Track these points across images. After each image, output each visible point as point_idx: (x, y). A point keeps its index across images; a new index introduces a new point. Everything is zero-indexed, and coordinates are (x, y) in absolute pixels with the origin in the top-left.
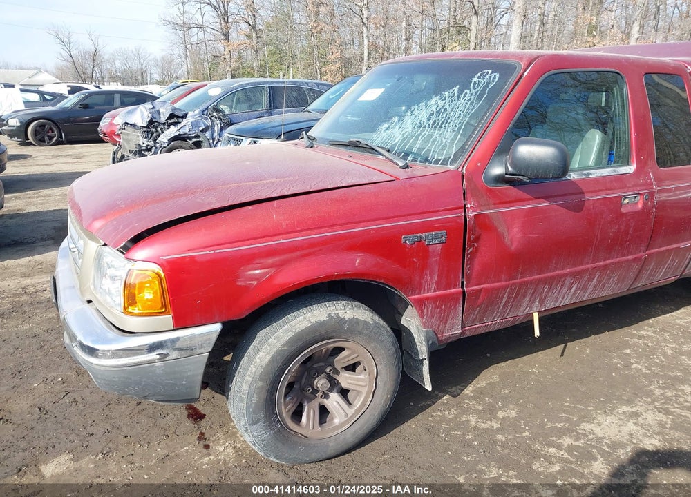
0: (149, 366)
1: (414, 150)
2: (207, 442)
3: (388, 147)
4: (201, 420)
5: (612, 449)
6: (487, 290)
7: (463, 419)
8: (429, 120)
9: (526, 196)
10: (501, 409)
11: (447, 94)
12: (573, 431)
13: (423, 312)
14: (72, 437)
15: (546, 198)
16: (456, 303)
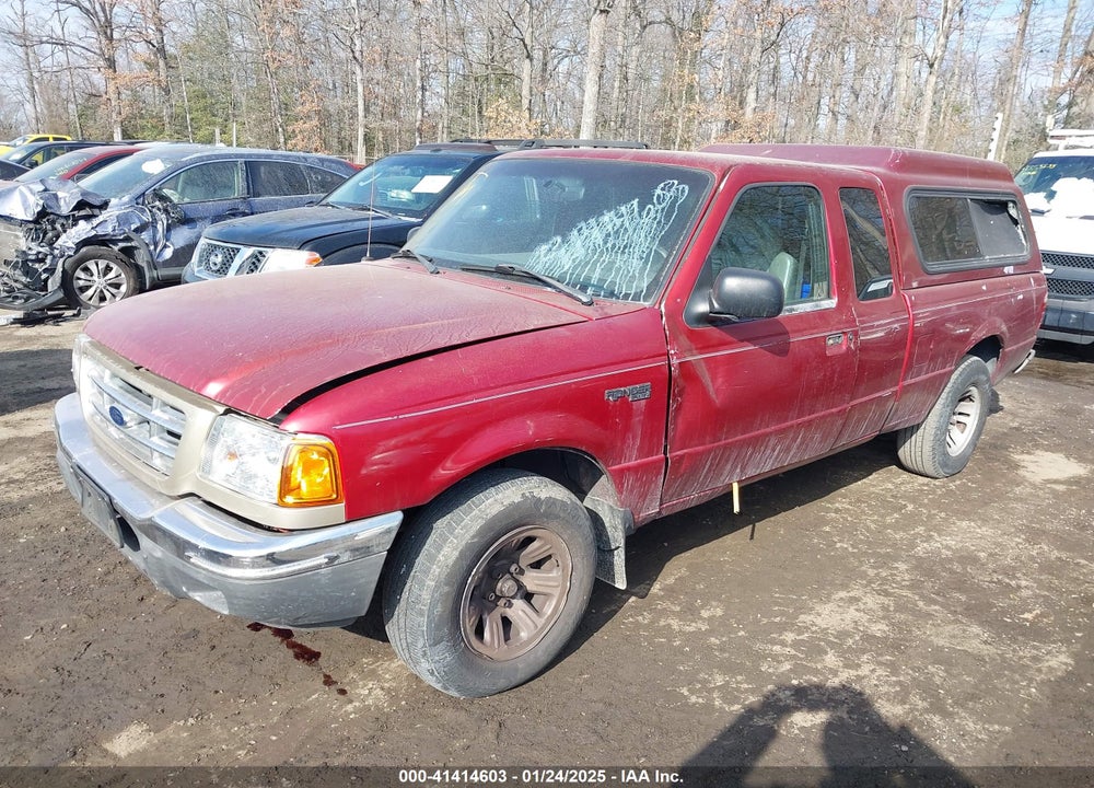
0: (313, 575)
1: (594, 281)
2: (339, 686)
3: (556, 275)
4: (317, 660)
5: (840, 640)
6: (689, 454)
7: (662, 623)
8: (606, 243)
9: (728, 337)
10: (702, 607)
11: (623, 208)
12: (793, 624)
13: (622, 487)
14: (132, 701)
15: (750, 340)
16: (658, 473)
